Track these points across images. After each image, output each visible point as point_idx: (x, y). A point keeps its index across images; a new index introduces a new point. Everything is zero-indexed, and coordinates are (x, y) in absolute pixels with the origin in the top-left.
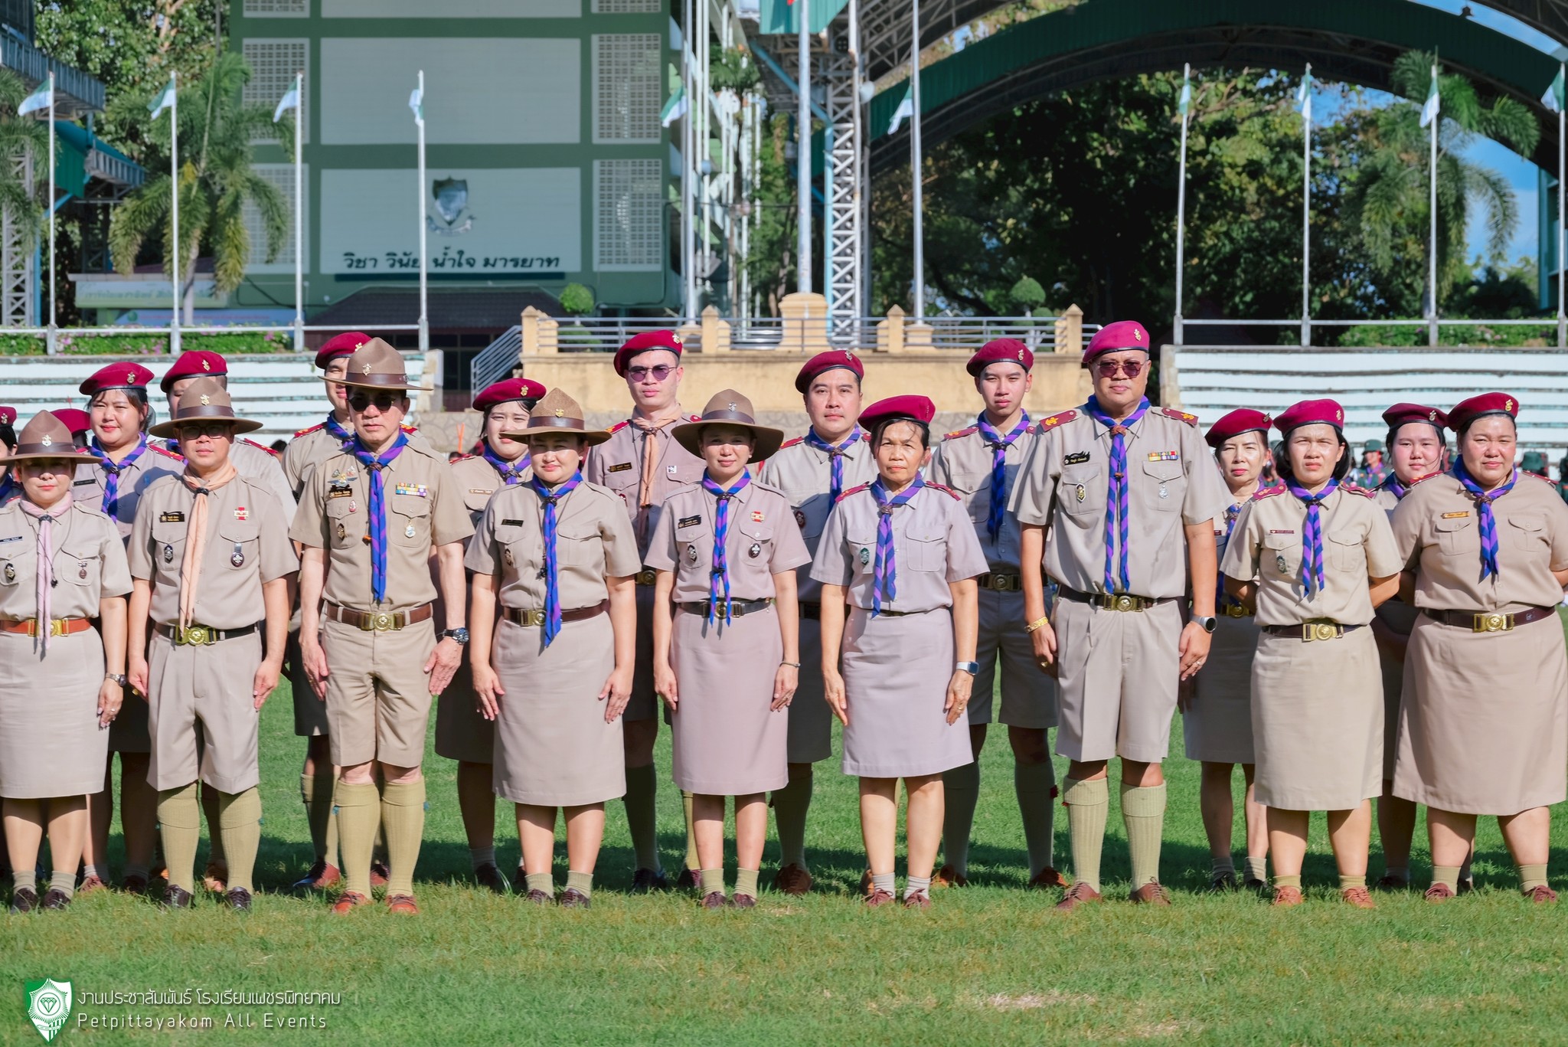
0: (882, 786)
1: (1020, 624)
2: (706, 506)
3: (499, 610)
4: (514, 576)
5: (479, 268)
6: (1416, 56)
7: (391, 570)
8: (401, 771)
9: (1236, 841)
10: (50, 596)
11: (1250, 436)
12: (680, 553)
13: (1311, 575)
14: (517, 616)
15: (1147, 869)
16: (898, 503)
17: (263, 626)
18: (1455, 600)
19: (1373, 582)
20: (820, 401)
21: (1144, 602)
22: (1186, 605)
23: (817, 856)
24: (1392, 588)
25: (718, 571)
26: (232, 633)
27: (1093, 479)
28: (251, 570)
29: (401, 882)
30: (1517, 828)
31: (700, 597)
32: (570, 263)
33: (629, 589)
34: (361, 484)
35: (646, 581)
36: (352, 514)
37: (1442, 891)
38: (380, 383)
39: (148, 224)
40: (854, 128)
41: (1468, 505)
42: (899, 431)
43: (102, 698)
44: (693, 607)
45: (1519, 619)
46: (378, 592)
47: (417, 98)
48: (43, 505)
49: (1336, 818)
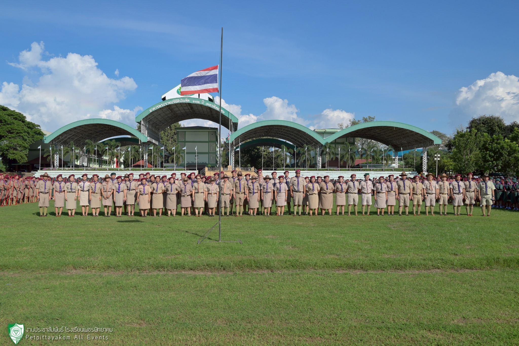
0: (280, 207)
1: (290, 193)
2: (266, 184)
3: (249, 192)
4: (251, 190)
5: (199, 163)
6: (283, 145)
7: (241, 189)
8: (241, 205)
9: (305, 211)
10: (213, 191)
11: (308, 179)
12: (264, 188)
13: (313, 189)
14: (251, 193)
15: (300, 214)
16: (281, 184)
17: (230, 194)
18: (324, 192)
19: (318, 190)
20: (273, 176)
21: (300, 192)
22: (303, 192)
23: (272, 213)
24: (319, 191)
25: (267, 189)
26: (228, 194)
27: (296, 182)
28: (229, 189)
29: (241, 214)
30: (329, 210)
31: (265, 191)
32: (207, 163)
33: (259, 191)
34: (239, 182)
35: (261, 190)
36: (238, 185)
37: (323, 215)
38: (240, 174)
39: (172, 159)
40: (234, 151)
41: (325, 184)
42: (281, 178)
43: (217, 200)
44: (265, 192)
45: (329, 193)
46: (240, 191)
47: (196, 149)
48: (212, 184)
49: (315, 209)
